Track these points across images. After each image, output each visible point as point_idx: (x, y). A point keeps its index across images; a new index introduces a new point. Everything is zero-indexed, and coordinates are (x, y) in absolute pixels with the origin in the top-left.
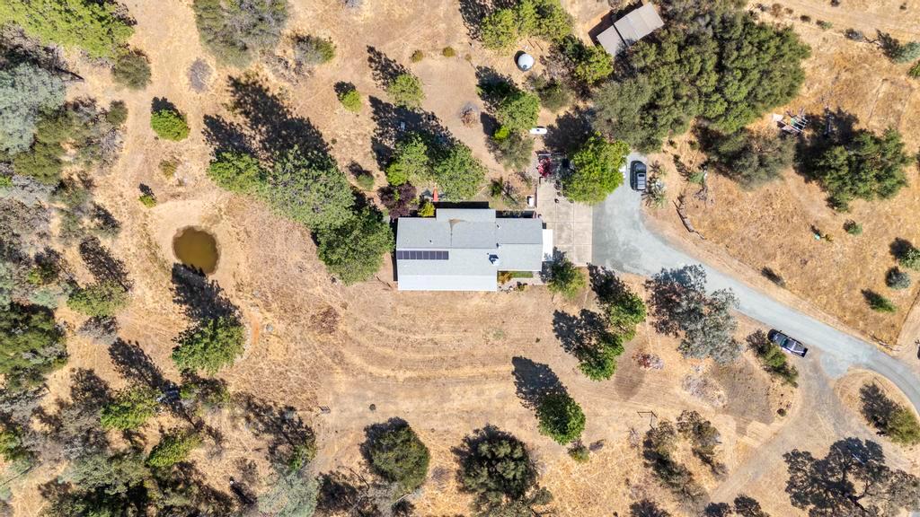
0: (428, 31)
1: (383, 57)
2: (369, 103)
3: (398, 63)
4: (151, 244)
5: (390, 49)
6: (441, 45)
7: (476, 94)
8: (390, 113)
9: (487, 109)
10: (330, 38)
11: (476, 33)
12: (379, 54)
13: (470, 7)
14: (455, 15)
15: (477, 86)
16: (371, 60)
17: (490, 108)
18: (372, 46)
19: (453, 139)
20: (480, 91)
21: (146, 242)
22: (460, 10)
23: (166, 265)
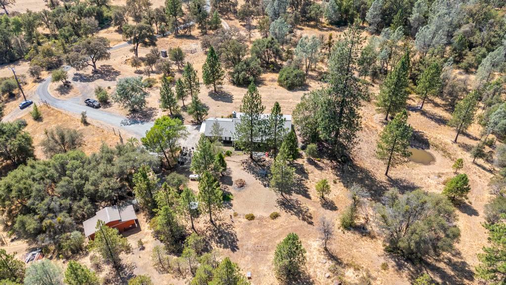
0: (265, 230)
1: (301, 218)
2: (311, 196)
3: (290, 214)
4: (449, 156)
5: (296, 222)
6: (255, 221)
7: (234, 195)
8: (295, 189)
9: (227, 187)
10: (344, 233)
11: (228, 228)
12: (304, 219)
13: (229, 242)
14: (242, 238)
15: (232, 200)
16: (311, 218)
17: (225, 188)
18: (309, 226)
19: (253, 174)
20: (231, 196)
21: (452, 157)
22: (237, 240)
23: (435, 148)
